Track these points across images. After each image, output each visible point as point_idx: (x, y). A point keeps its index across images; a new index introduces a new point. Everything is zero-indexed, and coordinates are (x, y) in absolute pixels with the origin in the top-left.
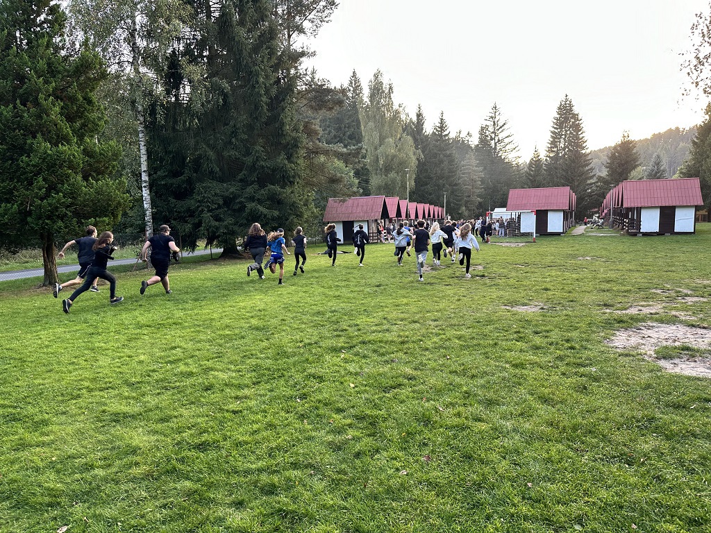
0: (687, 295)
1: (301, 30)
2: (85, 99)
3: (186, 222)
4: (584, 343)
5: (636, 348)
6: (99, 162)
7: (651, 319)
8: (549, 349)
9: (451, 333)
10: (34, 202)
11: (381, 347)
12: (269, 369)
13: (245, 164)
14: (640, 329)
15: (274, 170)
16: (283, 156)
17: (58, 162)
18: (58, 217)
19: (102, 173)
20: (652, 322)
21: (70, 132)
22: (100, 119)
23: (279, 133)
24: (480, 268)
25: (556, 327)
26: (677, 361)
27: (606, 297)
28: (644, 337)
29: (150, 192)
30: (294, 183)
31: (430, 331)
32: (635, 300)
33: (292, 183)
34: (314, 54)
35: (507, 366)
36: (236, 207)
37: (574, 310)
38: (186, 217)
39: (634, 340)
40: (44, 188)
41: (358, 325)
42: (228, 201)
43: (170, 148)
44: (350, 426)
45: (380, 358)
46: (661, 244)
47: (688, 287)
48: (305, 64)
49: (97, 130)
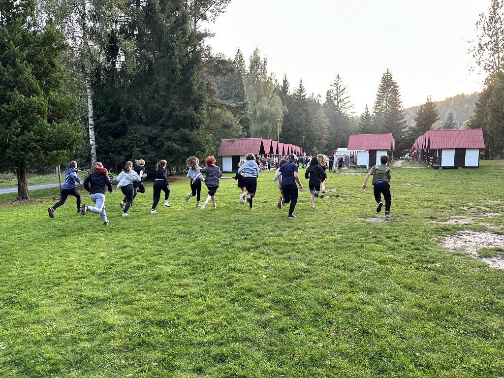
0: (486, 211)
1: (204, 18)
2: (49, 63)
3: (121, 154)
4: (425, 246)
5: (463, 249)
6: (59, 109)
7: (467, 228)
8: (401, 250)
9: (328, 237)
10: (11, 138)
11: (279, 248)
12: (200, 264)
13: (163, 113)
14: (461, 236)
15: (184, 118)
16: (192, 107)
17: (30, 109)
18: (30, 149)
19: (62, 118)
20: (468, 231)
21: (39, 87)
22: (60, 78)
23: (189, 91)
24: (334, 190)
25: (401, 233)
26: (495, 259)
27: (429, 212)
28: (466, 241)
29: (95, 132)
30: (199, 128)
31: (311, 236)
32: (450, 215)
33: (198, 127)
34: (213, 35)
35: (375, 262)
36: (157, 144)
37: (410, 221)
38: (121, 151)
39: (460, 244)
40: (19, 127)
41: (257, 231)
42: (151, 140)
43: (110, 101)
44: (270, 307)
45: (280, 256)
46: (457, 175)
47: (485, 205)
48: (206, 42)
49: (58, 86)
